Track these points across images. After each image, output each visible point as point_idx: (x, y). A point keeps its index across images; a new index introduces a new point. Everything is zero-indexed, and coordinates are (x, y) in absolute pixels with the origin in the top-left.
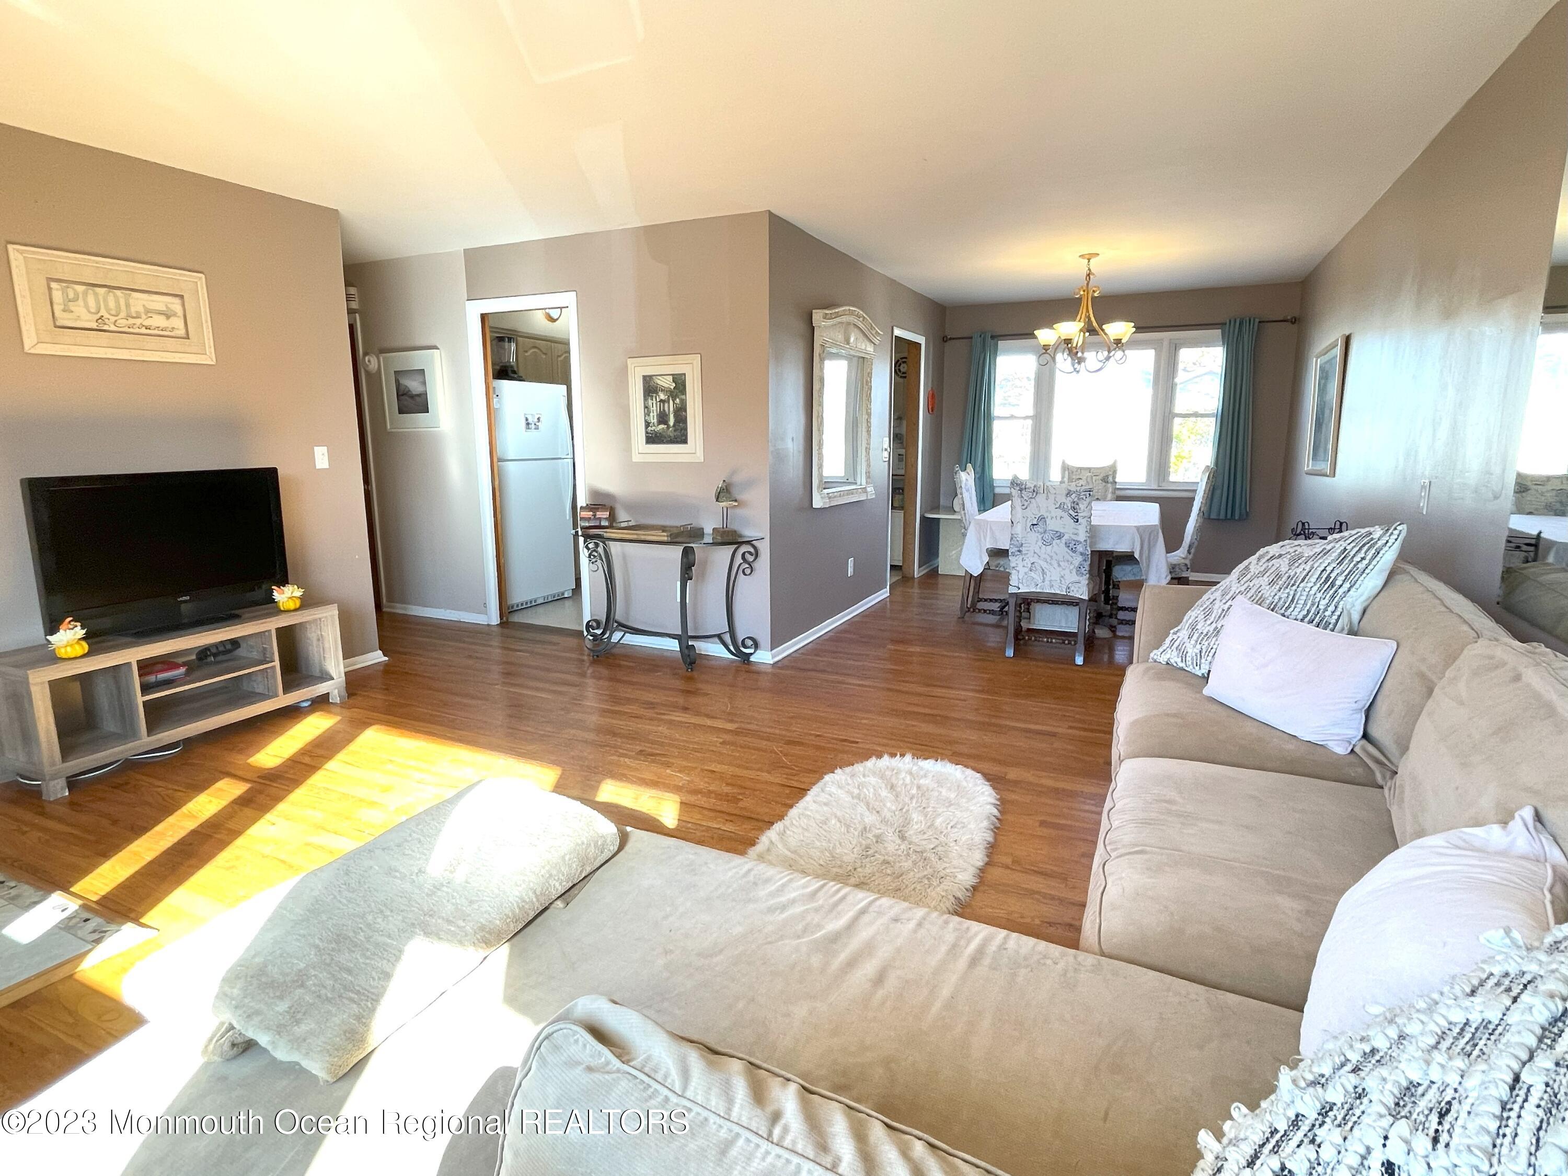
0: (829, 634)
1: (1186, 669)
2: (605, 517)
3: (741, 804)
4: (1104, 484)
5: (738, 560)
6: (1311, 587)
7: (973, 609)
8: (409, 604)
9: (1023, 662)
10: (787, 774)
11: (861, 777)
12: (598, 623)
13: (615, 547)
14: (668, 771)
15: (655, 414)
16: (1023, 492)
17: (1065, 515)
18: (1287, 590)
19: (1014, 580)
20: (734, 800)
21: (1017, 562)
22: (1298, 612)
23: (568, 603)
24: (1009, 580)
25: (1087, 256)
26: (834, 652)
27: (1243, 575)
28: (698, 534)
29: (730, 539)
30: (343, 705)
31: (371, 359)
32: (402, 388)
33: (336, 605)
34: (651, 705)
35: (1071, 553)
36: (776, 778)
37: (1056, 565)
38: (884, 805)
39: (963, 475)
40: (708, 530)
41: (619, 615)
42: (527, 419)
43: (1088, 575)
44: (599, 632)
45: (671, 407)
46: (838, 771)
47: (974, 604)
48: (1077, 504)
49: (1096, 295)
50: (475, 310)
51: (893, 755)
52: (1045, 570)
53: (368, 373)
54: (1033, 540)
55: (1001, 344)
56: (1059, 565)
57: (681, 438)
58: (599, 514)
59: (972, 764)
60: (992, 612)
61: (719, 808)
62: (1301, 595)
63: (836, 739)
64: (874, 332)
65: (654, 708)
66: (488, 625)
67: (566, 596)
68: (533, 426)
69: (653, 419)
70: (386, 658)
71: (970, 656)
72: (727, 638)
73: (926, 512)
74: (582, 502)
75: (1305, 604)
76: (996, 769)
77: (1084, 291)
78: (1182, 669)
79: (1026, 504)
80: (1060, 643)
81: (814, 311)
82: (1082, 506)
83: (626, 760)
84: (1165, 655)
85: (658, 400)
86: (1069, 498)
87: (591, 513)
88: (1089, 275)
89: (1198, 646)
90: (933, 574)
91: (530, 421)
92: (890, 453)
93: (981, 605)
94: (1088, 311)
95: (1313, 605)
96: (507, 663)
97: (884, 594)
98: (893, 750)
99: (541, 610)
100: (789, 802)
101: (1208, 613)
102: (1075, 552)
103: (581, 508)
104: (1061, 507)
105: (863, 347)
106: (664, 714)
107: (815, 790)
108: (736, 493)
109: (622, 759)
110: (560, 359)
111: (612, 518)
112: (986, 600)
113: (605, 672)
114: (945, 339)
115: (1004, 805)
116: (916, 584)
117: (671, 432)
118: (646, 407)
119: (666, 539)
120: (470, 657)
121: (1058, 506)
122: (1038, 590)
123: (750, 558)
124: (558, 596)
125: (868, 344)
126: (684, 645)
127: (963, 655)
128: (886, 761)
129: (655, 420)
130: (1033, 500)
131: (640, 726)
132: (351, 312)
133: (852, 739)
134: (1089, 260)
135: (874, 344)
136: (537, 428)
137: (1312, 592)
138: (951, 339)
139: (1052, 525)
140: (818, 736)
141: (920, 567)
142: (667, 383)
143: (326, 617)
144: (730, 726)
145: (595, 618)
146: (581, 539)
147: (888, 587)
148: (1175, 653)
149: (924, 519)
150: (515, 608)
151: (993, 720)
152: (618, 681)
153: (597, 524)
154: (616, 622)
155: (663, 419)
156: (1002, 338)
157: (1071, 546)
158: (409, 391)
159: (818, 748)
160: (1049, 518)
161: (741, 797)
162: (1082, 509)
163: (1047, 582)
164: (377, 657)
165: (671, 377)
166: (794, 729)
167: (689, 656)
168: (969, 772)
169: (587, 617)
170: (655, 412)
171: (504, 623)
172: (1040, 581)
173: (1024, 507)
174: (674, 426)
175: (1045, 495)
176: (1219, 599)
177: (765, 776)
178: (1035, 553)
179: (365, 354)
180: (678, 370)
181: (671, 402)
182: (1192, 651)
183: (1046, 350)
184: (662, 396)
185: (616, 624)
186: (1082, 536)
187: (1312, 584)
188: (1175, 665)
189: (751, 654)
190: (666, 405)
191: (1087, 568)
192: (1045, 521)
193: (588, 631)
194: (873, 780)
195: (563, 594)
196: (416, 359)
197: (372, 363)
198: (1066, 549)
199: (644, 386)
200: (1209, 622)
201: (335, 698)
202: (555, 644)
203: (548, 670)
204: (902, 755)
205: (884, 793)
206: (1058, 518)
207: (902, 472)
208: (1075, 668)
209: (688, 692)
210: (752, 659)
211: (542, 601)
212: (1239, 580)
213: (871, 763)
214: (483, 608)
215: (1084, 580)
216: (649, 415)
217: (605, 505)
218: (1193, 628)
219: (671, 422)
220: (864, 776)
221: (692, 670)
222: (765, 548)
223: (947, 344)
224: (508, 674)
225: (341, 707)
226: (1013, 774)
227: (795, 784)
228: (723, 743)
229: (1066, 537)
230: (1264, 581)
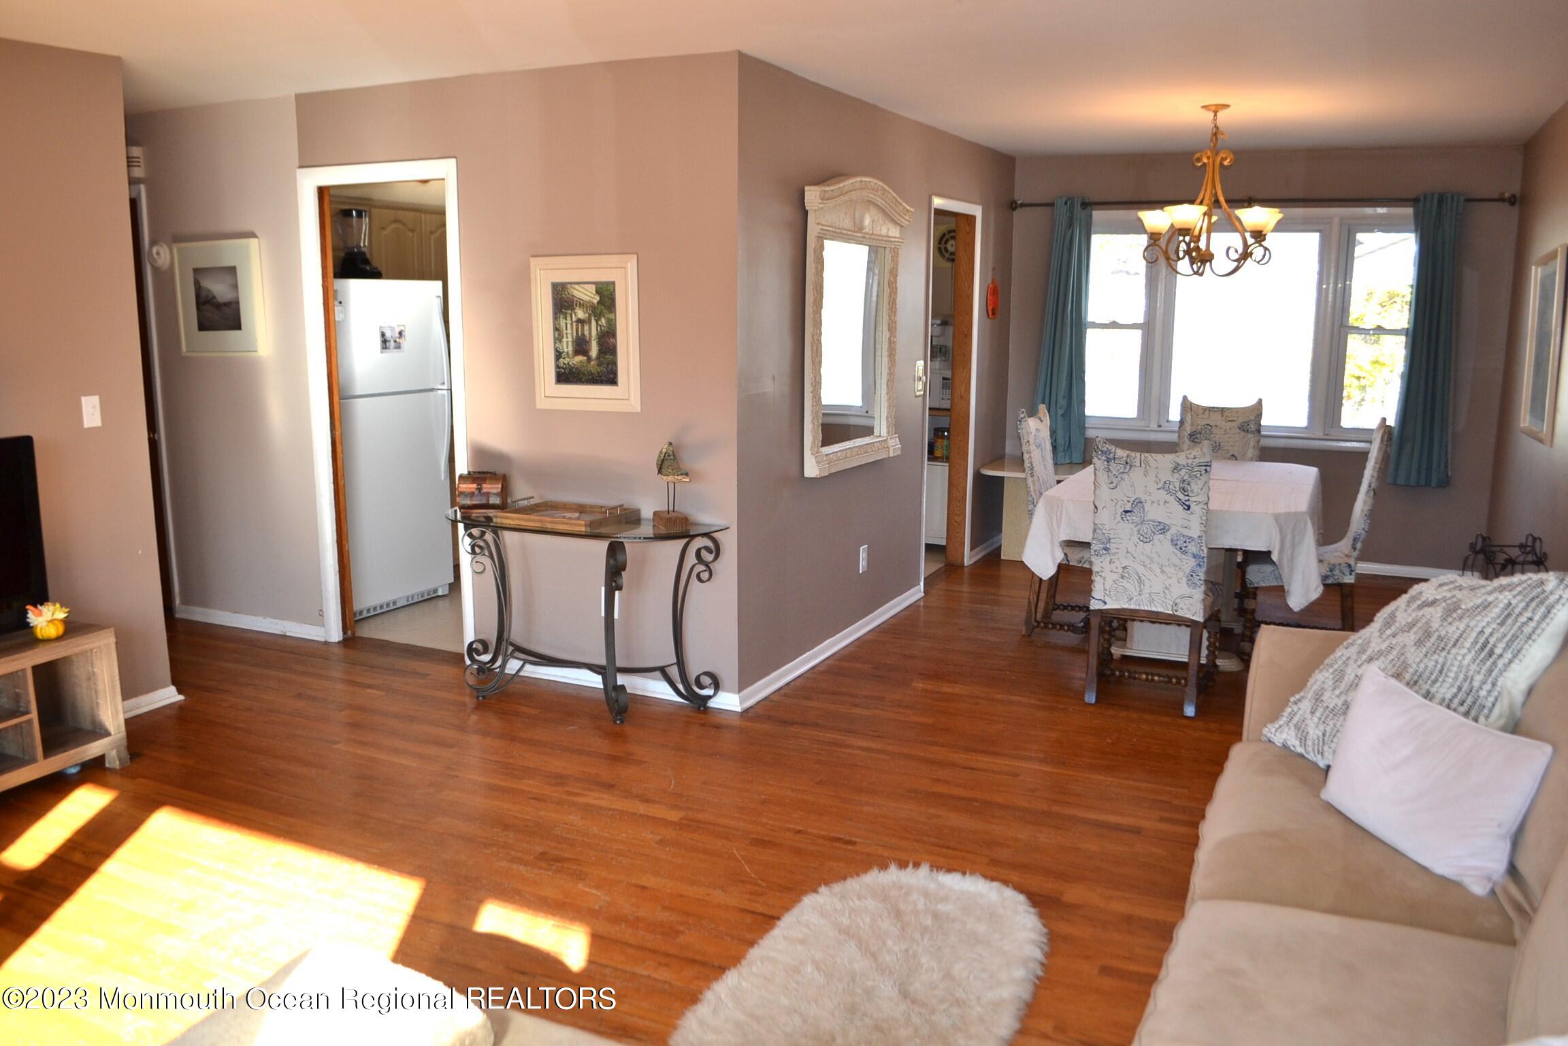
0: (828, 662)
1: (1306, 755)
2: (495, 491)
3: (681, 939)
4: (1243, 434)
5: (691, 559)
6: (1463, 657)
7: (1047, 623)
8: (211, 607)
9: (1111, 712)
10: (751, 893)
11: (855, 899)
12: (485, 645)
13: (509, 538)
14: (580, 886)
15: (570, 339)
16: (1112, 463)
17: (1171, 499)
18: (1436, 657)
19: (1098, 591)
20: (671, 932)
21: (1102, 565)
22: (1445, 690)
23: (441, 604)
24: (1090, 591)
25: (1213, 108)
26: (834, 693)
27: (1388, 624)
28: (631, 518)
29: (678, 530)
30: (124, 772)
31: (161, 252)
32: (203, 294)
33: (112, 629)
34: (560, 780)
35: (1179, 553)
36: (735, 898)
37: (1158, 571)
38: (884, 944)
39: (1032, 423)
40: (647, 513)
41: (517, 633)
42: (383, 335)
43: (1203, 588)
44: (486, 658)
45: (592, 331)
46: (823, 889)
47: (1047, 615)
48: (1189, 484)
49: (1226, 163)
50: (310, 181)
51: (903, 865)
52: (1143, 578)
53: (156, 270)
54: (1124, 534)
55: (1098, 215)
56: (1163, 572)
57: (609, 378)
58: (487, 487)
59: (1015, 879)
60: (1072, 628)
61: (650, 945)
62: (1452, 665)
63: (823, 837)
64: (901, 208)
65: (562, 784)
66: (326, 643)
67: (440, 593)
68: (392, 344)
69: (567, 346)
70: (181, 697)
71: (1033, 701)
72: (674, 672)
73: (984, 465)
74: (462, 468)
75: (1456, 678)
76: (1048, 886)
77: (1208, 158)
78: (1302, 756)
79: (1115, 481)
80: (1164, 682)
81: (807, 188)
82: (1195, 487)
83: (521, 867)
84: (1282, 734)
85: (574, 319)
86: (1177, 475)
87: (475, 486)
88: (1215, 135)
89: (1322, 727)
90: (992, 562)
91: (388, 335)
92: (926, 384)
93: (1059, 616)
94: (1214, 187)
95: (1465, 680)
96: (351, 707)
97: (916, 593)
98: (903, 856)
99: (402, 616)
100: (749, 936)
101: (1339, 676)
102: (1185, 553)
103: (461, 477)
104: (1166, 486)
105: (884, 232)
106: (578, 795)
107: (788, 920)
108: (687, 462)
109: (515, 866)
110: (433, 237)
111: (505, 491)
112: (1065, 608)
113: (495, 722)
114: (1013, 206)
115: (1055, 942)
116: (966, 577)
117: (593, 367)
118: (557, 329)
119: (583, 529)
120: (300, 696)
121: (1160, 485)
122: (1132, 607)
123: (708, 557)
124: (428, 595)
125: (891, 226)
126: (610, 686)
127: (1023, 700)
128: (893, 875)
129: (570, 349)
130: (1125, 476)
131: (542, 813)
132: (133, 182)
133: (847, 838)
134: (1216, 113)
135: (901, 226)
136: (398, 347)
137: (1466, 662)
138: (1022, 205)
139: (1154, 512)
140: (799, 832)
141: (972, 549)
142: (588, 294)
143: (99, 647)
144: (674, 816)
145: (482, 637)
146: (461, 526)
147: (922, 584)
148: (1293, 733)
149: (978, 476)
150: (365, 615)
151: (1055, 808)
152: (513, 739)
153: (484, 502)
154: (512, 644)
155: (581, 346)
156: (1098, 207)
157: (1180, 544)
158: (214, 297)
159: (798, 852)
160: (1149, 502)
161: (682, 928)
162: (1195, 491)
163: (1145, 596)
164: (169, 695)
165: (594, 286)
166: (764, 820)
167: (617, 701)
168: (1009, 893)
169: (469, 636)
170: (569, 336)
171: (350, 640)
172: (1136, 594)
173: (1111, 486)
174: (598, 357)
175: (1142, 470)
176: (1354, 657)
177: (719, 896)
178: (1128, 552)
179: (153, 242)
180: (604, 277)
181: (594, 323)
182: (1314, 732)
183: (1155, 241)
184: (580, 314)
185: (511, 649)
186: (1195, 532)
187: (1465, 651)
188: (1293, 748)
189: (710, 697)
190: (586, 327)
191: (1202, 576)
192: (1143, 507)
193: (471, 658)
194: (870, 903)
195: (435, 591)
196: (226, 254)
197: (162, 255)
198: (1172, 549)
199: (554, 299)
200: (1337, 692)
201: (113, 761)
202: (423, 676)
203: (412, 719)
204: (917, 865)
205: (886, 924)
206: (1162, 503)
207: (947, 405)
208: (1184, 722)
209: (614, 759)
210: (712, 704)
211: (405, 603)
212: (1381, 632)
213: (874, 878)
214: (319, 618)
215: (1198, 594)
216: (560, 341)
217: (495, 474)
218: (1318, 699)
219: (594, 352)
220: (859, 898)
221: (622, 722)
222: (729, 542)
223: (1017, 214)
224: (354, 725)
225: (122, 775)
226: (1074, 893)
227: (760, 909)
228: (660, 842)
229: (1173, 531)
230: (1411, 637)
